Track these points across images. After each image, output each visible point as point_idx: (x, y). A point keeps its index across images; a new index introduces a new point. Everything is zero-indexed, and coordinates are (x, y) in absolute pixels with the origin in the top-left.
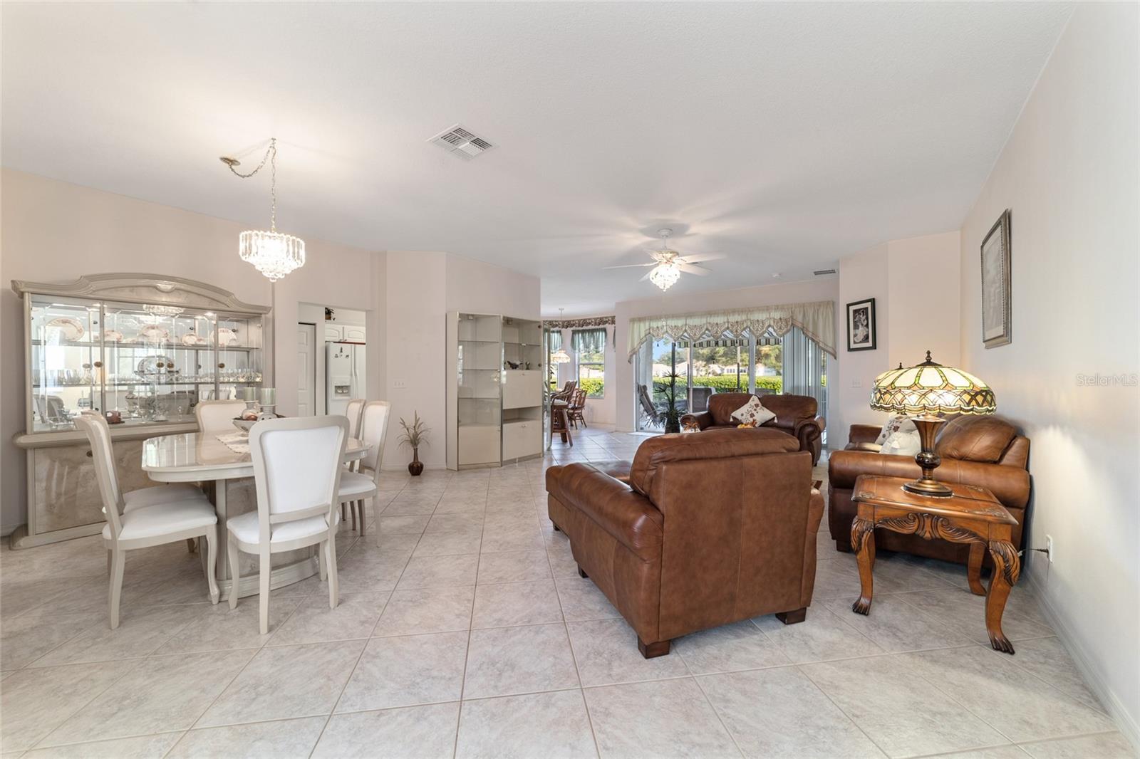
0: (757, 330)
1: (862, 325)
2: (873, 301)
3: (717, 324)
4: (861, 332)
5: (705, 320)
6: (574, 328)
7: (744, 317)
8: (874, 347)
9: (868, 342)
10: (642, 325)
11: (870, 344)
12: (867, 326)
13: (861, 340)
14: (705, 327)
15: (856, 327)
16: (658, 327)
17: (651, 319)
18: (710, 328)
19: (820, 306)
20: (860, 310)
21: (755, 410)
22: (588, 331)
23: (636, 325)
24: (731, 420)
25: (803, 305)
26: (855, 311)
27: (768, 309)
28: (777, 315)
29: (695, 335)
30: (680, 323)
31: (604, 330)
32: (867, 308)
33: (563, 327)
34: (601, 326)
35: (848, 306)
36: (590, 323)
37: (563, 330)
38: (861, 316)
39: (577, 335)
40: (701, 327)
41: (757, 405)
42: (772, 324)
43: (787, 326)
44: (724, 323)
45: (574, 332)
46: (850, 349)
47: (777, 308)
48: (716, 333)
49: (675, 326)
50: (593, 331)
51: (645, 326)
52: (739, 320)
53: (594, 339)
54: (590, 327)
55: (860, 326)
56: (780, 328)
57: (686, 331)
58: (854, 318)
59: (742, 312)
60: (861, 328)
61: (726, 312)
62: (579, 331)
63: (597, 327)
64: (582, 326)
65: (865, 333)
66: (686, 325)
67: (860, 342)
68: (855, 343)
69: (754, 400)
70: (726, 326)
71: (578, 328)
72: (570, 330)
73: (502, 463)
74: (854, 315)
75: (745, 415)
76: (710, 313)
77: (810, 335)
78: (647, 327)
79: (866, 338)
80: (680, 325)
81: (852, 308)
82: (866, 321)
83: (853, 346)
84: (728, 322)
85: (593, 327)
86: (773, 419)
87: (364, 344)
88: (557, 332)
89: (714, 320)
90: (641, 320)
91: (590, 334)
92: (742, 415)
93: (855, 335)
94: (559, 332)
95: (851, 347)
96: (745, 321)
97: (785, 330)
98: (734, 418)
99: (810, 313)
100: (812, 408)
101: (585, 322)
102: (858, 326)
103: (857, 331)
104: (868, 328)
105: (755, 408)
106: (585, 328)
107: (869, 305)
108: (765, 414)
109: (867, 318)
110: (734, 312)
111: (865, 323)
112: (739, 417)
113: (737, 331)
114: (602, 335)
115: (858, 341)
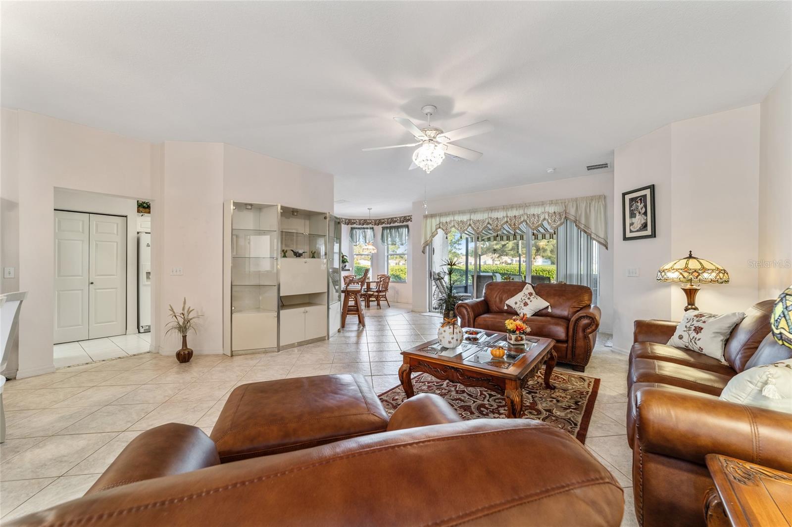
0: (533, 223)
1: (640, 213)
2: (652, 188)
3: (497, 218)
4: (638, 220)
5: (487, 214)
6: (384, 225)
7: (521, 212)
8: (654, 235)
9: (647, 230)
10: (433, 220)
11: (649, 232)
12: (645, 213)
13: (638, 228)
14: (487, 222)
15: (632, 215)
16: (446, 222)
17: (441, 215)
18: (491, 223)
19: (592, 200)
20: (637, 198)
21: (529, 299)
22: (395, 227)
23: (429, 220)
24: (506, 308)
25: (576, 200)
26: (632, 200)
27: (543, 204)
28: (551, 209)
29: (478, 228)
30: (465, 218)
31: (407, 227)
32: (645, 196)
33: (375, 224)
34: (405, 223)
35: (624, 195)
36: (396, 221)
37: (375, 227)
38: (639, 204)
39: (386, 231)
40: (483, 221)
41: (531, 294)
42: (547, 217)
43: (560, 219)
44: (504, 217)
45: (384, 228)
46: (625, 239)
47: (551, 203)
48: (497, 226)
49: (461, 221)
50: (398, 227)
51: (436, 220)
52: (517, 215)
53: (399, 233)
54: (396, 224)
55: (637, 214)
56: (555, 221)
57: (470, 225)
58: (631, 206)
59: (520, 207)
60: (638, 216)
61: (505, 208)
62: (387, 228)
63: (401, 224)
64: (390, 224)
65: (643, 221)
66: (470, 220)
67: (638, 231)
68: (631, 231)
69: (528, 289)
70: (506, 220)
71: (386, 225)
72: (380, 227)
73: (279, 349)
74: (630, 203)
75: (519, 303)
76: (492, 209)
77: (582, 227)
78: (438, 223)
79: (645, 226)
80: (465, 220)
81: (628, 197)
82: (644, 209)
83: (628, 235)
84: (507, 217)
85: (399, 224)
86: (548, 307)
87: (150, 233)
88: (371, 228)
89: (495, 215)
90: (432, 216)
91: (396, 230)
92: (516, 303)
93: (632, 224)
94: (373, 228)
95: (627, 237)
96: (522, 215)
97: (559, 223)
98: (508, 306)
99: (583, 206)
100: (586, 298)
101: (392, 220)
102: (636, 214)
103: (634, 220)
104: (646, 216)
105: (528, 296)
106: (392, 225)
107: (647, 192)
108: (540, 303)
109: (645, 206)
110: (512, 207)
111: (644, 210)
112: (513, 306)
113: (515, 225)
114: (405, 231)
115: (635, 230)
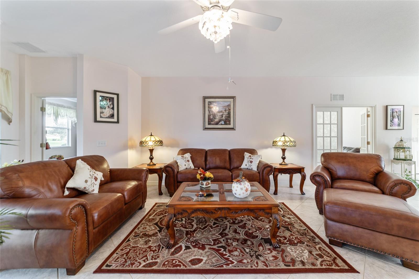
1: (108, 107)
2: (117, 95)
4: (107, 112)
8: (118, 122)
9: (114, 118)
11: (115, 120)
12: (113, 108)
13: (107, 116)
15: (103, 107)
20: (107, 97)
26: (102, 97)
32: (113, 98)
38: (108, 101)
60: (107, 109)
65: (111, 113)
67: (107, 118)
68: (101, 117)
74: (100, 99)
79: (112, 116)
81: (99, 94)
83: (99, 119)
93: (101, 113)
103: (103, 110)
104: (114, 110)
109: (113, 104)
111: (112, 106)
115: (105, 117)
